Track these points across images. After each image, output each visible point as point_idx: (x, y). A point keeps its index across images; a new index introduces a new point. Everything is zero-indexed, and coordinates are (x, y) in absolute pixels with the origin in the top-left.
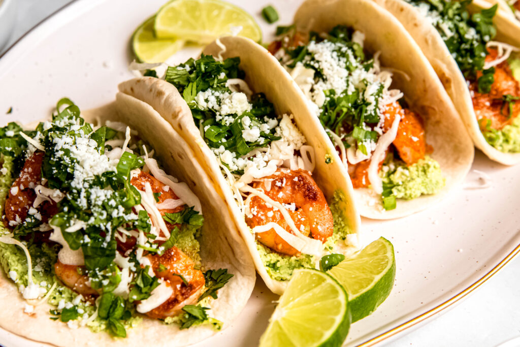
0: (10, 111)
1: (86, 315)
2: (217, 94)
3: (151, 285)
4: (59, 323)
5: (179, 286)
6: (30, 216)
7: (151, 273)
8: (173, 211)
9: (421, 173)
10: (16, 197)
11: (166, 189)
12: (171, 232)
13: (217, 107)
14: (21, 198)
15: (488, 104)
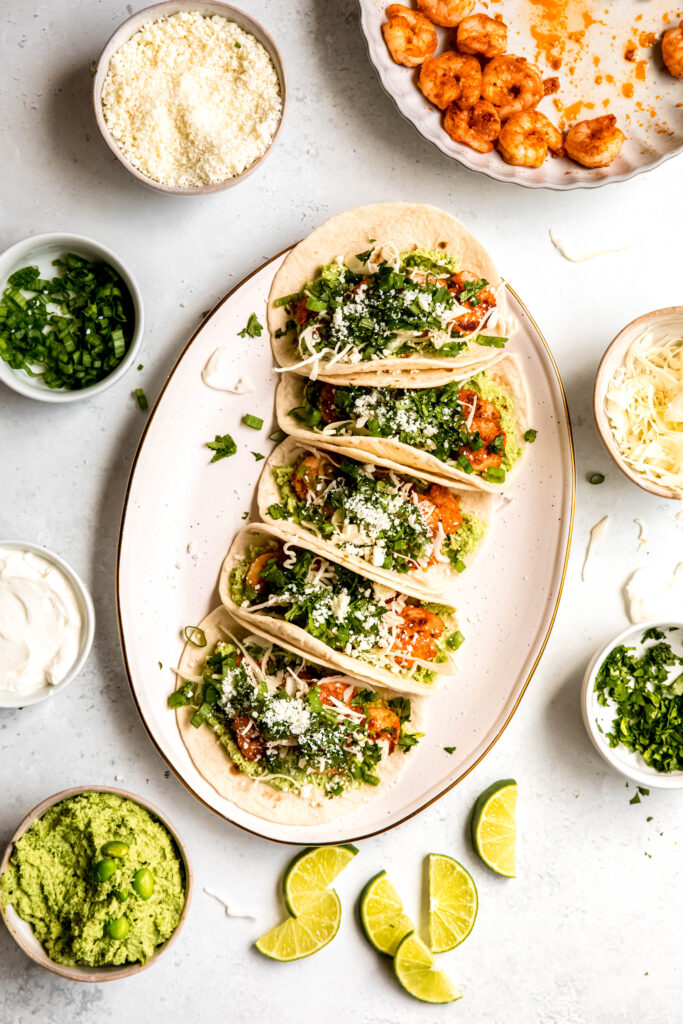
0: (161, 666)
1: (347, 783)
2: (322, 603)
3: (377, 749)
4: (336, 798)
5: (389, 736)
6: (270, 756)
7: (371, 742)
8: (353, 696)
9: (469, 533)
10: (249, 748)
11: (338, 685)
12: (363, 713)
13: (330, 613)
14: (253, 747)
15: (485, 456)
